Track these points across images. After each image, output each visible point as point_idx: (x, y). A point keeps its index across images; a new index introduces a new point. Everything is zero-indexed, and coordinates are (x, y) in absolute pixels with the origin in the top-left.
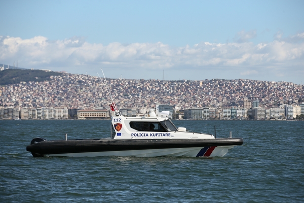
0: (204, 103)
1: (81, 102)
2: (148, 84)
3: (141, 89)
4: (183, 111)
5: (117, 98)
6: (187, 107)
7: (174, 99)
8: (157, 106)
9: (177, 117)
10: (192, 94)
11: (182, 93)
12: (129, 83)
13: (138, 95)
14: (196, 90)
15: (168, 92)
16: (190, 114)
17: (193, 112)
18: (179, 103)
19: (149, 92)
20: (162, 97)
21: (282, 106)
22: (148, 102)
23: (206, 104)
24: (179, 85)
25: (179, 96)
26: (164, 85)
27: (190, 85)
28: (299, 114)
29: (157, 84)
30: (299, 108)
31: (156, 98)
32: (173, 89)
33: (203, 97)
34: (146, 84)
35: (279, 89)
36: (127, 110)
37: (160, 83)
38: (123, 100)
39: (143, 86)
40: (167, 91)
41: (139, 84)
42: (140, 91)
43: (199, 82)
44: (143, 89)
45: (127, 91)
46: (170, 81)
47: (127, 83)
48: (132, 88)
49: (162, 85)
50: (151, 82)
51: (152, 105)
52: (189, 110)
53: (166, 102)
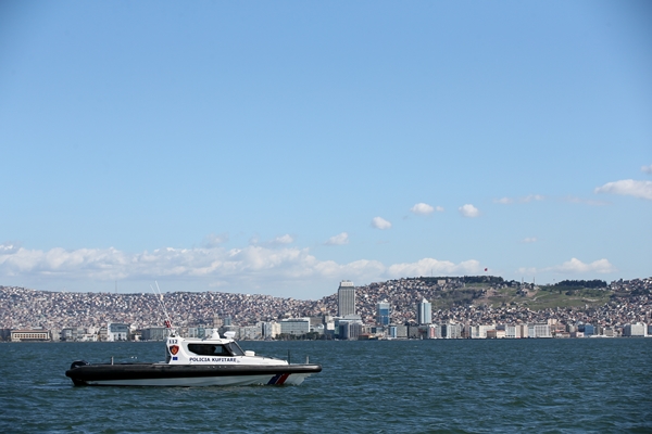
1: (15, 321)
2: (97, 298)
3: (89, 305)
4: (140, 330)
5: (60, 315)
6: (145, 326)
7: (129, 316)
8: (108, 325)
9: (134, 338)
10: (151, 310)
11: (139, 309)
12: (74, 297)
13: (85, 312)
14: (156, 305)
15: (122, 308)
16: (149, 334)
17: (152, 332)
18: (136, 322)
19: (99, 308)
20: (114, 314)
21: (259, 324)
22: (98, 321)
24: (135, 299)
25: (135, 312)
26: (116, 299)
27: (149, 299)
28: (279, 333)
29: (108, 298)
30: (279, 325)
31: (107, 315)
32: (128, 305)
34: (95, 298)
35: (255, 303)
36: (72, 330)
37: (112, 297)
38: (67, 318)
39: (91, 301)
40: (121, 306)
41: (86, 298)
42: (87, 307)
43: (159, 296)
44: (91, 304)
45: (71, 306)
46: (124, 295)
47: (72, 298)
48: (78, 303)
49: (114, 300)
50: (101, 296)
51: (103, 324)
52: (147, 329)
53: (119, 321)
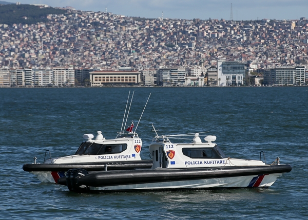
0: (298, 58)
1: (98, 58)
2: (206, 27)
3: (195, 35)
4: (262, 70)
5: (156, 50)
6: (269, 64)
7: (249, 51)
8: (220, 64)
9: (253, 81)
10: (278, 42)
11: (263, 41)
12: (175, 25)
13: (190, 45)
14: (285, 36)
15: (239, 40)
16: (274, 76)
17: (277, 73)
18: (257, 58)
19: (208, 40)
20: (228, 48)
22: (207, 57)
23: (301, 59)
24: (256, 27)
25: (256, 46)
26: (232, 29)
27: (275, 28)
29: (221, 27)
31: (220, 49)
32: (248, 35)
33: (296, 47)
34: (203, 27)
36: (171, 70)
37: (225, 25)
38: (166, 54)
39: (198, 31)
40: (238, 37)
41: (191, 27)
42: (193, 39)
43: (290, 23)
44: (198, 35)
45: (172, 38)
46: (243, 22)
47: (172, 26)
48: (180, 34)
49: (229, 29)
50: (211, 24)
51: (213, 62)
52: (272, 70)
53: (235, 57)
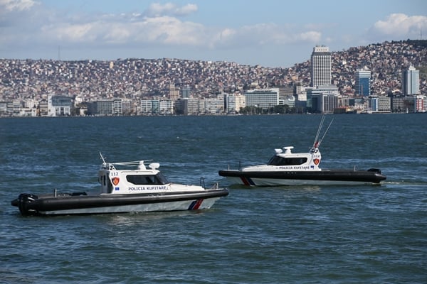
0: (116, 92)
2: (37, 66)
3: (28, 73)
4: (86, 103)
6: (92, 97)
7: (75, 86)
8: (50, 97)
9: (78, 113)
10: (99, 79)
11: (86, 78)
12: (11, 65)
13: (24, 81)
14: (105, 74)
15: (66, 77)
16: (96, 108)
17: (99, 105)
18: (82, 93)
19: (39, 77)
20: (57, 84)
21: (221, 96)
22: (38, 92)
23: (118, 93)
24: (81, 66)
25: (81, 82)
26: (60, 67)
27: (97, 67)
28: (244, 106)
29: (50, 66)
30: (243, 97)
31: (49, 85)
32: (73, 73)
33: (114, 84)
34: (35, 66)
35: (217, 72)
36: (7, 103)
37: (54, 64)
38: (3, 89)
39: (30, 69)
40: (65, 75)
41: (24, 66)
42: (26, 76)
43: (109, 63)
45: (8, 75)
46: (69, 62)
47: (8, 65)
48: (15, 72)
49: (57, 67)
50: (42, 63)
51: (44, 96)
52: (94, 102)
53: (63, 92)
